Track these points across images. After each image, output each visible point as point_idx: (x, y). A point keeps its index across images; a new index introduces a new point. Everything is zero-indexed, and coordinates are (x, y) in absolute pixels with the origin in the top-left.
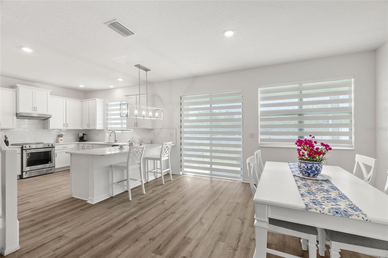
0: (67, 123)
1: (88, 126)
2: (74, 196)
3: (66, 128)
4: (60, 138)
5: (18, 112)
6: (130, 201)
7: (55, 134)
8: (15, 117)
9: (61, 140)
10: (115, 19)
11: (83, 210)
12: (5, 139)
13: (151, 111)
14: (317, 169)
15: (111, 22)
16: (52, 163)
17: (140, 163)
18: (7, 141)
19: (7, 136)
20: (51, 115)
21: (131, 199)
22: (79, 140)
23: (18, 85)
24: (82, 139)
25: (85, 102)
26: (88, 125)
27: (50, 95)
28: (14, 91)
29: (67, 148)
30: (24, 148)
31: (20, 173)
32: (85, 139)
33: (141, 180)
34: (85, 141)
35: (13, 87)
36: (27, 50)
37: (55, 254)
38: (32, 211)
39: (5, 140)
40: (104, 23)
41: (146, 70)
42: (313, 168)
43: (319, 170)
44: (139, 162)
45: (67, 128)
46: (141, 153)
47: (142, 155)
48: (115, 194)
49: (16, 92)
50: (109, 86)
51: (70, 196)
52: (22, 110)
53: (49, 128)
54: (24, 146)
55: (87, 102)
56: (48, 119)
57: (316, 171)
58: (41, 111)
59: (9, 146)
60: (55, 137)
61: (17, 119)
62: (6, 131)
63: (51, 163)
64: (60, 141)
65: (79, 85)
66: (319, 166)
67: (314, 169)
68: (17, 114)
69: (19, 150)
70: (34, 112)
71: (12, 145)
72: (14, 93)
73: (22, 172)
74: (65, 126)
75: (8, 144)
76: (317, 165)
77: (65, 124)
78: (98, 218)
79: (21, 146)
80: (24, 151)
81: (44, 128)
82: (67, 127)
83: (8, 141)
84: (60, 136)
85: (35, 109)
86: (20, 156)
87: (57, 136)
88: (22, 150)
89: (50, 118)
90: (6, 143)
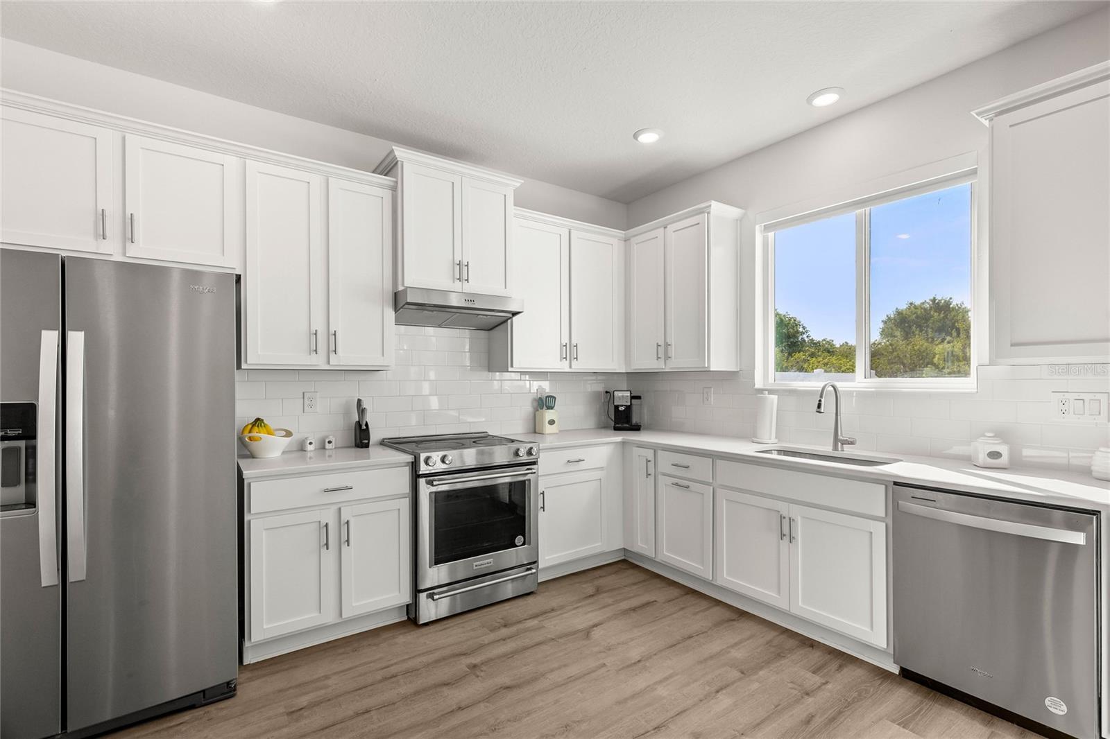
0: (574, 342)
1: (661, 354)
3: (570, 367)
4: (549, 415)
5: (401, 288)
8: (390, 314)
9: (552, 422)
12: (359, 417)
16: (530, 544)
18: (364, 427)
19: (365, 405)
22: (613, 424)
23: (399, 155)
24: (624, 420)
25: (641, 238)
26: (661, 350)
27: (515, 205)
28: (385, 187)
29: (582, 465)
30: (424, 469)
31: (406, 599)
32: (635, 420)
34: (637, 428)
35: (388, 167)
39: (359, 422)
45: (573, 367)
49: (394, 189)
52: (415, 275)
53: (512, 366)
54: (423, 453)
55: (653, 234)
56: (506, 321)
58: (484, 284)
59: (372, 450)
60: (527, 408)
61: (398, 322)
62: (362, 377)
63: (524, 544)
64: (549, 429)
68: (396, 296)
70: (458, 286)
72: (387, 194)
73: (416, 591)
74: (566, 358)
75: (369, 439)
77: (566, 346)
79: (412, 457)
80: (422, 481)
81: (491, 367)
82: (574, 362)
83: (367, 425)
84: (545, 403)
85: (461, 270)
86: (405, 504)
87: (535, 400)
88: (416, 476)
89: (515, 314)
90: (361, 437)
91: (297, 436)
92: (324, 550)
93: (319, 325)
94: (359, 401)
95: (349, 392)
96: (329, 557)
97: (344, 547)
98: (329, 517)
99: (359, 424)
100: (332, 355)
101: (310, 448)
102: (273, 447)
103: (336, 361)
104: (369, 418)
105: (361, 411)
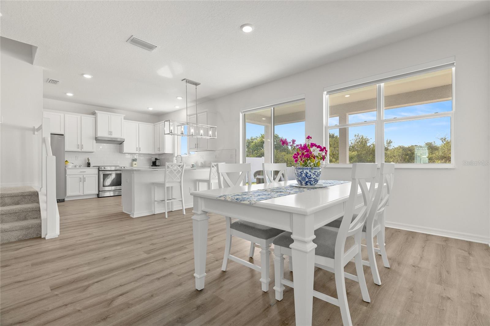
0: (140, 147)
2: (124, 211)
4: (135, 163)
5: (97, 137)
6: (166, 218)
7: (129, 157)
8: (95, 141)
9: (135, 164)
10: (131, 35)
11: (121, 220)
13: (202, 129)
14: (308, 175)
15: (131, 39)
17: (180, 182)
19: (89, 159)
20: (124, 139)
21: (167, 217)
22: (152, 165)
23: (96, 111)
24: (154, 164)
25: (156, 125)
26: (159, 149)
27: (124, 119)
28: (93, 117)
30: (100, 169)
31: (97, 192)
32: (157, 164)
33: (181, 199)
34: (157, 166)
35: (94, 114)
36: (87, 76)
37: (76, 242)
38: (85, 218)
40: (126, 40)
41: (196, 84)
42: (302, 174)
43: (310, 176)
44: (179, 180)
46: (181, 171)
47: (182, 173)
48: (157, 212)
49: (96, 118)
50: (175, 106)
51: (121, 211)
52: (100, 134)
53: (124, 152)
54: (100, 167)
56: (122, 143)
57: (307, 178)
58: (116, 135)
59: (91, 167)
60: (130, 161)
61: (96, 143)
62: (89, 153)
64: (134, 165)
65: (148, 108)
66: (310, 171)
67: (304, 175)
68: (96, 138)
69: (96, 171)
70: (110, 136)
71: (94, 167)
72: (94, 118)
73: (99, 191)
74: (138, 150)
75: (90, 165)
76: (308, 171)
77: (138, 148)
78: (127, 227)
79: (98, 168)
81: (120, 152)
82: (140, 151)
83: (90, 163)
84: (134, 160)
85: (110, 133)
86: (97, 176)
87: (132, 160)
88: (99, 171)
89: (123, 141)
90: (89, 165)
91: (74, 165)
92: (80, 182)
93: (79, 143)
94: (88, 158)
95: (86, 156)
96: (81, 183)
97: (84, 182)
98: (81, 176)
99: (88, 163)
100: (82, 149)
101: (77, 167)
102: (70, 165)
103: (83, 150)
104: (90, 161)
105: (88, 160)
